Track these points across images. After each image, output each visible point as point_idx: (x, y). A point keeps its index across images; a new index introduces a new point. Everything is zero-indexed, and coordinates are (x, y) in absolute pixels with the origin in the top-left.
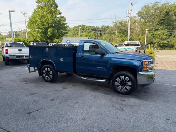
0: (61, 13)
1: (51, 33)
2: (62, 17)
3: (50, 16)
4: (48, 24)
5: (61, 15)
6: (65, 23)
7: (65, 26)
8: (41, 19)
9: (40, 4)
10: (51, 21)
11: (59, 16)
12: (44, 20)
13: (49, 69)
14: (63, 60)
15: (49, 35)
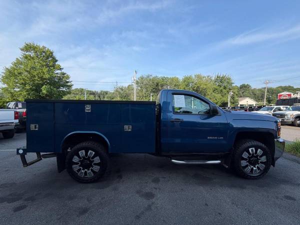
0: (63, 69)
1: (47, 91)
2: (64, 74)
3: (45, 70)
4: (42, 79)
5: (63, 71)
6: (67, 80)
7: (68, 84)
8: (29, 72)
9: (27, 53)
10: (47, 76)
11: (59, 71)
12: (35, 74)
13: (91, 153)
14: (130, 130)
15: (43, 94)
